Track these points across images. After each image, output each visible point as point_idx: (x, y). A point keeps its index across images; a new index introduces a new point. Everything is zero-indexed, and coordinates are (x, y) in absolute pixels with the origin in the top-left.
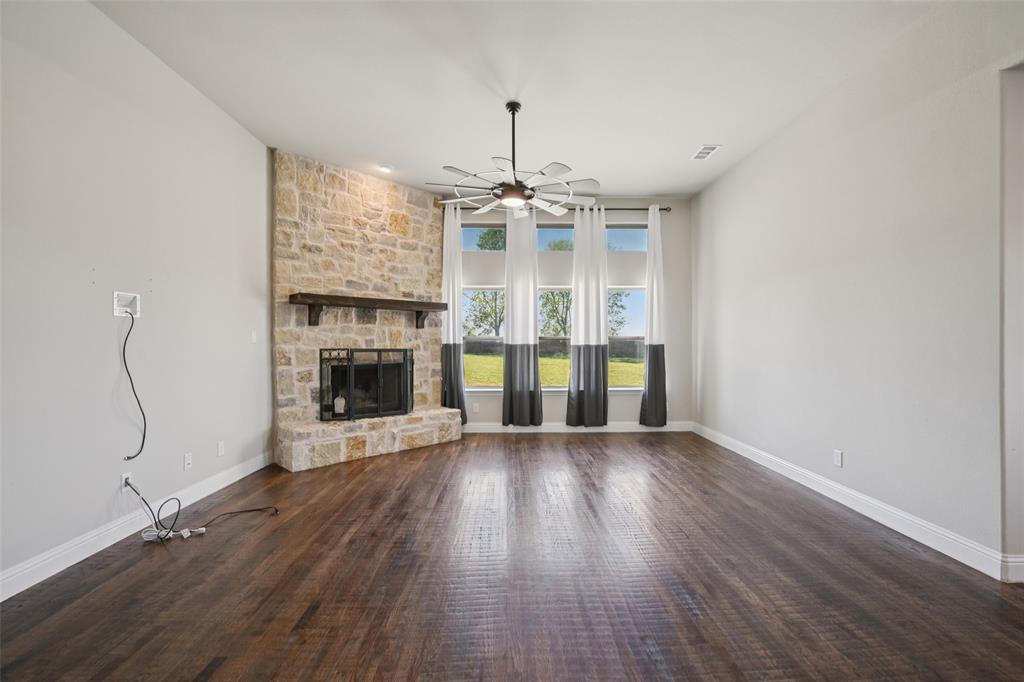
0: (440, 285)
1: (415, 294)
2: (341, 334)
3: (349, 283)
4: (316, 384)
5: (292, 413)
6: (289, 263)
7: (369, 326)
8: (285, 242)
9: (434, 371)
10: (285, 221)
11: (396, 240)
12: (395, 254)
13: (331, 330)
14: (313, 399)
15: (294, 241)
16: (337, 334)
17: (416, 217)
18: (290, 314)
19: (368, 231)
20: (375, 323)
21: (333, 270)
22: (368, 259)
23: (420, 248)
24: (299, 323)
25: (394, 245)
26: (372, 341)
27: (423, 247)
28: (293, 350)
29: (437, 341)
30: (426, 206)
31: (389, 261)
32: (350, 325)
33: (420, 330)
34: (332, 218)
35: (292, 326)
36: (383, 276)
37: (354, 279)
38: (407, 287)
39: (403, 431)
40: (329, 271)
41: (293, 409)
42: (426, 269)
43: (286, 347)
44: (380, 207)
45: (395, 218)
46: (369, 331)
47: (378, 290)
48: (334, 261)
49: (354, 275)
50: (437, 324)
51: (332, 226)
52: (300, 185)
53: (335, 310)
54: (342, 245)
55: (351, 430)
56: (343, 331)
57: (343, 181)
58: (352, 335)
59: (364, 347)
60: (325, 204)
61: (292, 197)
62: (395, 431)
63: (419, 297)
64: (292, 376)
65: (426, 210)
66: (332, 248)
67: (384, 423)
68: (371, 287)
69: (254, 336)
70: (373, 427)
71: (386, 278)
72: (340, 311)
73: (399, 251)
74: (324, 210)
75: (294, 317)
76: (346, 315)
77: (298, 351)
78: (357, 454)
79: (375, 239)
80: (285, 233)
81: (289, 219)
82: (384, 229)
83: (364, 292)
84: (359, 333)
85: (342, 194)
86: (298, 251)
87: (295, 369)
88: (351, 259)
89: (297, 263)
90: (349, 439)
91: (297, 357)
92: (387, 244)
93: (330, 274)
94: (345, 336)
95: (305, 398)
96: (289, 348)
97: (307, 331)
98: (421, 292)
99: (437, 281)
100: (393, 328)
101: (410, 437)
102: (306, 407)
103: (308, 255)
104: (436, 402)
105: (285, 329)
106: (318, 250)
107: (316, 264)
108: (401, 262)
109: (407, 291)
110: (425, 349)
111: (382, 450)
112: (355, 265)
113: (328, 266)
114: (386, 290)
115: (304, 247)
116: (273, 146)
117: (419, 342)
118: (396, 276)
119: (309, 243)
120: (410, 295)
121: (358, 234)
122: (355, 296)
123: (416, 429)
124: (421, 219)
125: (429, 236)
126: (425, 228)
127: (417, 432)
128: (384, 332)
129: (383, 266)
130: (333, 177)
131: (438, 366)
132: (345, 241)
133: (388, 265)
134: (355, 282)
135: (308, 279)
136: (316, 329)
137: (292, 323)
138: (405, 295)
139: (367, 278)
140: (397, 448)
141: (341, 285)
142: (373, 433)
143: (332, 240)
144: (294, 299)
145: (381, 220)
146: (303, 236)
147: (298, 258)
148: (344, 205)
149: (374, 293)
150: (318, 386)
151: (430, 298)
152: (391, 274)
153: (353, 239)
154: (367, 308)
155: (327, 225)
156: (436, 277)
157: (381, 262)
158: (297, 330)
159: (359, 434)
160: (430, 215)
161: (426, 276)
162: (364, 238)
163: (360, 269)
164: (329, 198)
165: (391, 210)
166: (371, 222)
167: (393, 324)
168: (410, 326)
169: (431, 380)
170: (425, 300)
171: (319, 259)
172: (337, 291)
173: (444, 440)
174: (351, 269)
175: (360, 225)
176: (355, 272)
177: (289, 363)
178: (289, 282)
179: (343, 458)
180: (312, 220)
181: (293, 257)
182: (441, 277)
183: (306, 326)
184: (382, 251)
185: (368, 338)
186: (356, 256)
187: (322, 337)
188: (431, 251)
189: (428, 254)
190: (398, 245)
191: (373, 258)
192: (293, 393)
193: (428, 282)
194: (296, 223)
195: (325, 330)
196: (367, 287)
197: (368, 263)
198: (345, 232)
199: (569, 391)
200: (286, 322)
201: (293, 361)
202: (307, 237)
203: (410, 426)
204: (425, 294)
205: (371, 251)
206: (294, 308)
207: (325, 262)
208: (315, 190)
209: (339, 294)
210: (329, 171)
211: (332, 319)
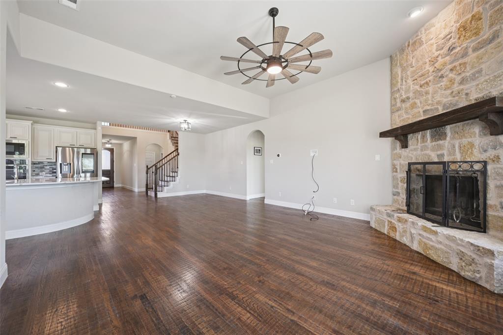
2: (421, 152)
3: (425, 111)
5: (397, 200)
6: (397, 113)
7: (441, 142)
8: (394, 103)
10: (395, 91)
11: (467, 49)
12: (465, 64)
13: (415, 150)
15: (398, 100)
16: (419, 152)
19: (439, 62)
20: (445, 139)
21: (416, 107)
22: (440, 85)
25: (465, 55)
26: (443, 155)
28: (399, 164)
31: (460, 74)
32: (426, 144)
34: (415, 71)
35: (398, 150)
36: (452, 93)
37: (429, 108)
39: (419, 235)
40: (414, 110)
41: (398, 198)
43: (396, 162)
45: (463, 28)
46: (440, 147)
47: (447, 109)
48: (416, 101)
49: (429, 105)
52: (401, 65)
54: (421, 86)
56: (422, 150)
58: (428, 152)
59: (436, 160)
60: (412, 65)
61: (397, 76)
62: (414, 232)
64: (398, 179)
66: (415, 92)
68: (440, 109)
69: (378, 158)
70: (401, 221)
71: (455, 93)
72: (420, 135)
73: (471, 57)
74: (412, 69)
75: (398, 144)
76: (423, 137)
77: (400, 164)
78: (392, 235)
79: (445, 64)
80: (395, 98)
81: (396, 89)
82: (453, 49)
84: (433, 149)
85: (420, 50)
86: (399, 105)
87: (399, 175)
88: (427, 93)
91: (400, 169)
92: (458, 59)
93: (415, 110)
94: (424, 152)
95: (403, 194)
97: (404, 152)
100: (464, 140)
101: (425, 244)
102: (403, 199)
103: (404, 105)
105: (395, 152)
106: (408, 98)
108: (471, 68)
111: (405, 242)
112: (430, 96)
113: (414, 106)
115: (402, 101)
116: (390, 55)
117: (499, 152)
118: (465, 87)
128: (454, 146)
129: (453, 84)
132: (422, 82)
134: (428, 110)
135: (403, 119)
136: (407, 150)
137: (398, 148)
139: (439, 102)
141: (421, 117)
142: (401, 225)
143: (416, 87)
145: (451, 41)
146: (401, 95)
147: (400, 109)
148: (423, 56)
152: (461, 87)
153: (428, 77)
154: (439, 127)
155: (413, 78)
157: (451, 81)
158: (400, 152)
162: (436, 70)
163: (433, 97)
164: (413, 60)
165: (459, 24)
166: (441, 52)
167: (464, 136)
168: (485, 135)
171: (408, 104)
174: (426, 101)
175: (433, 61)
176: (430, 103)
179: (386, 232)
180: (406, 81)
181: (398, 109)
184: (451, 70)
185: (439, 153)
186: (431, 88)
187: (410, 155)
192: (399, 189)
194: (399, 89)
195: (411, 150)
196: (437, 110)
197: (441, 87)
198: (422, 75)
200: (396, 148)
201: (398, 170)
202: (403, 94)
205: (442, 76)
207: (412, 104)
208: (407, 61)
211: (415, 142)
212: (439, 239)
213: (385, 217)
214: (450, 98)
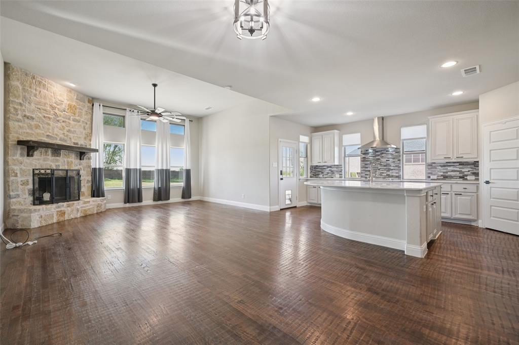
0: (90, 140)
1: (79, 143)
2: (43, 161)
3: (48, 136)
4: (31, 186)
5: (18, 202)
6: (17, 123)
7: (58, 158)
8: (14, 113)
9: (88, 180)
10: (15, 102)
11: (70, 117)
12: (70, 123)
13: (38, 159)
14: (29, 194)
15: (19, 112)
16: (41, 162)
17: (80, 107)
18: (17, 150)
19: (57, 111)
20: (60, 157)
21: (40, 129)
22: (57, 125)
23: (81, 121)
24: (22, 155)
25: (69, 119)
27: (83, 122)
28: (19, 169)
29: (90, 166)
30: (84, 102)
31: (67, 127)
32: (48, 157)
33: (82, 161)
34: (39, 103)
35: (18, 157)
36: (64, 134)
37: (50, 134)
38: (75, 140)
39: (82, 207)
40: (38, 129)
41: (19, 199)
42: (84, 132)
43: (15, 168)
44: (63, 100)
45: (70, 106)
46: (57, 161)
47: (62, 141)
48: (40, 125)
49: (50, 133)
50: (89, 159)
51: (39, 107)
52: (22, 84)
53: (41, 149)
54: (44, 117)
55: (59, 207)
56: (44, 161)
57: (45, 85)
58: (49, 162)
59: (56, 168)
60: (35, 95)
61: (19, 90)
62: (79, 207)
63: (81, 145)
64: (18, 182)
65: (84, 104)
66: (40, 118)
67: (73, 204)
68: (58, 139)
70: (69, 206)
71: (66, 135)
72: (43, 150)
73: (72, 122)
74: (35, 98)
75: (19, 152)
76: (46, 152)
77: (21, 169)
78: (62, 219)
79: (60, 116)
80: (14, 108)
81: (17, 101)
82: (65, 111)
83: (55, 141)
84: (52, 161)
85: (44, 91)
86: (21, 118)
87: (20, 179)
88: (49, 124)
89: (20, 124)
90: (58, 211)
91: (21, 173)
92: (66, 119)
93: (38, 131)
94: (45, 162)
95: (25, 194)
96: (16, 168)
97: (26, 160)
98: (82, 142)
99: (89, 138)
100: (68, 159)
101: (84, 210)
102: (25, 199)
103: (26, 120)
104: (89, 196)
105: (14, 158)
106: (32, 118)
107: (31, 125)
108: (72, 128)
109: (76, 142)
110: (84, 170)
111: (72, 216)
112: (51, 127)
113: (37, 127)
114: (65, 141)
115: (25, 116)
116: (7, 61)
117: (81, 167)
118: (70, 135)
119: (28, 114)
120: (77, 144)
121: (52, 112)
122: (50, 142)
123: (87, 206)
124: (82, 108)
125: (86, 116)
126: (84, 112)
127: (88, 208)
128: (64, 161)
129: (64, 129)
130: (40, 82)
131: (90, 178)
132: (46, 115)
133: (67, 128)
134: (51, 136)
135: (27, 133)
136: (31, 158)
137: (18, 155)
138: (74, 143)
139: (57, 135)
140: (79, 215)
141: (44, 137)
142: (69, 208)
143: (39, 114)
144: (20, 143)
145: (63, 106)
146: (24, 111)
147: (21, 122)
148: (45, 97)
149: (59, 142)
150: (32, 187)
151: (86, 146)
152: (67, 133)
153: (50, 114)
154: (57, 149)
155: (37, 106)
156: (89, 136)
157: (63, 127)
158: (21, 159)
159: (62, 209)
160: (86, 106)
161: (84, 136)
162: (55, 114)
163: (53, 129)
164: (38, 93)
165: (69, 102)
166: (58, 106)
167: (69, 157)
168: (77, 159)
169: (86, 185)
170: (84, 147)
171: (33, 123)
172: (42, 140)
173: (99, 211)
174: (48, 129)
175: (53, 108)
176: (50, 131)
177: (16, 175)
178: (17, 133)
179: (55, 221)
180: (29, 103)
181: (18, 121)
182: (91, 136)
183: (26, 157)
184: (63, 122)
185: (57, 164)
186: (51, 123)
187: (34, 163)
188: (87, 124)
189: (85, 125)
190: (71, 120)
191: (59, 125)
192: (18, 191)
193: (85, 138)
194: (20, 103)
195: (35, 159)
196: (57, 139)
197: (57, 127)
198: (45, 110)
199: (154, 188)
200: (14, 154)
201: (18, 175)
202: (26, 111)
203: (84, 205)
204: (84, 144)
205: (58, 121)
206: (19, 147)
207: (36, 124)
208: (30, 87)
209: (43, 141)
210: (38, 79)
211: (39, 154)
213: (53, 210)
214: (63, 136)
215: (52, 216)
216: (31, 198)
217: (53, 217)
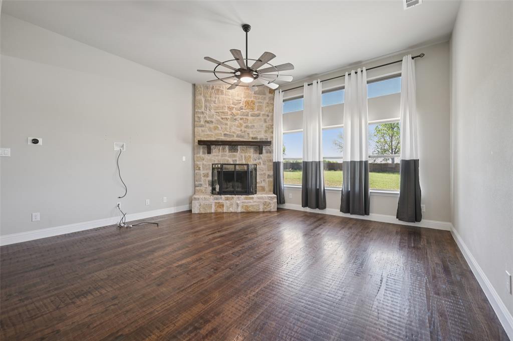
0: (272, 132)
1: (259, 137)
3: (225, 135)
4: (210, 178)
5: (200, 190)
6: (200, 129)
7: (235, 153)
8: (198, 120)
9: (269, 175)
10: (198, 112)
11: (248, 113)
12: (247, 119)
13: (217, 156)
14: (209, 185)
15: (202, 120)
16: (220, 158)
17: (260, 100)
18: (200, 149)
19: (234, 111)
20: (237, 152)
21: (218, 130)
22: (234, 123)
23: (261, 115)
24: (204, 153)
25: (247, 115)
26: (236, 160)
27: (263, 115)
28: (201, 164)
29: (271, 161)
30: (265, 94)
31: (245, 123)
32: (225, 153)
33: (261, 155)
34: (218, 108)
35: (201, 155)
36: (241, 130)
37: (228, 133)
38: (254, 134)
39: (243, 202)
40: (216, 130)
41: (201, 188)
42: (265, 125)
43: (198, 163)
44: (240, 99)
45: (247, 103)
46: (235, 156)
47: (239, 137)
48: (218, 126)
49: (227, 131)
50: (271, 152)
51: (218, 111)
52: (205, 97)
53: (219, 147)
54: (222, 119)
55: (217, 199)
56: (222, 156)
57: (223, 90)
58: (227, 158)
59: (232, 163)
60: (214, 102)
61: (201, 102)
62: (238, 202)
63: (261, 139)
64: (200, 175)
65: (264, 96)
66: (218, 120)
67: (233, 198)
68: (235, 136)
69: (184, 159)
70: (227, 199)
71: (243, 131)
72: (221, 147)
73: (250, 118)
74: (215, 105)
75: (201, 150)
76: (224, 149)
77: (203, 164)
78: (220, 210)
79: (238, 114)
80: (198, 117)
81: (200, 111)
82: (242, 109)
83: (232, 138)
84: (230, 157)
85: (221, 97)
86: (203, 123)
87: (202, 172)
88: (226, 124)
89: (203, 129)
90: (216, 203)
91: (203, 167)
92: (244, 116)
93: (217, 132)
94: (223, 158)
95: (206, 185)
96: (199, 163)
97: (207, 156)
98: (261, 136)
99: (271, 130)
100: (246, 154)
101: (246, 206)
102: (206, 188)
103: (207, 125)
104: (270, 191)
105: (198, 155)
106: (212, 122)
107: (210, 128)
108: (251, 123)
109: (254, 136)
110: (264, 164)
111: (231, 210)
112: (228, 127)
113: (216, 128)
114: (243, 137)
115: (206, 121)
116: (194, 83)
117: (261, 161)
118: (248, 130)
119: (208, 119)
120: (255, 138)
121: (229, 113)
122: (228, 140)
123: (250, 202)
124: (262, 101)
125: (267, 109)
126: (264, 105)
127: (250, 204)
128: (242, 156)
129: (242, 126)
130: (218, 90)
131: (271, 173)
132: (223, 117)
133: (244, 125)
134: (227, 134)
135: (207, 135)
136: (210, 155)
138: (253, 138)
139: (234, 132)
140: (240, 210)
141: (222, 136)
142: (227, 201)
143: (218, 117)
144: (201, 143)
145: (241, 105)
146: (205, 117)
147: (203, 127)
148: (223, 102)
149: (237, 138)
150: (211, 179)
151: (267, 139)
152: (246, 129)
153: (227, 115)
154: (233, 145)
155: (216, 111)
156: (270, 129)
157: (240, 124)
158: (203, 156)
159: (220, 201)
160: (267, 98)
161: (264, 128)
162: (232, 114)
163: (230, 128)
164: (217, 100)
165: (245, 99)
166: (235, 107)
167: (247, 152)
168: (255, 153)
169: (267, 180)
170: (264, 140)
171: (212, 126)
172: (219, 139)
173: (266, 210)
174: (226, 129)
175: (230, 109)
176: (228, 130)
177: (199, 169)
178: (200, 136)
179: (213, 211)
180: (209, 110)
181: (202, 126)
182: (273, 128)
183: (206, 154)
184: (241, 119)
185: (234, 159)
186: (229, 123)
187: (213, 159)
188: (268, 116)
189: (266, 117)
190: (250, 115)
191: (237, 123)
192: (201, 182)
193: (266, 132)
194: (203, 112)
195: (214, 156)
196: (233, 136)
197: (235, 125)
198: (223, 113)
200: (198, 153)
201: (201, 169)
202: (207, 117)
203: (246, 201)
204: (264, 137)
205: (236, 119)
206: (201, 147)
207: (214, 127)
208: (211, 97)
209: (220, 140)
210: (216, 88)
211: (217, 151)
212: (254, 200)
213: (212, 201)
214: (240, 132)
215: (210, 206)
216: (211, 188)
217: (212, 207)
